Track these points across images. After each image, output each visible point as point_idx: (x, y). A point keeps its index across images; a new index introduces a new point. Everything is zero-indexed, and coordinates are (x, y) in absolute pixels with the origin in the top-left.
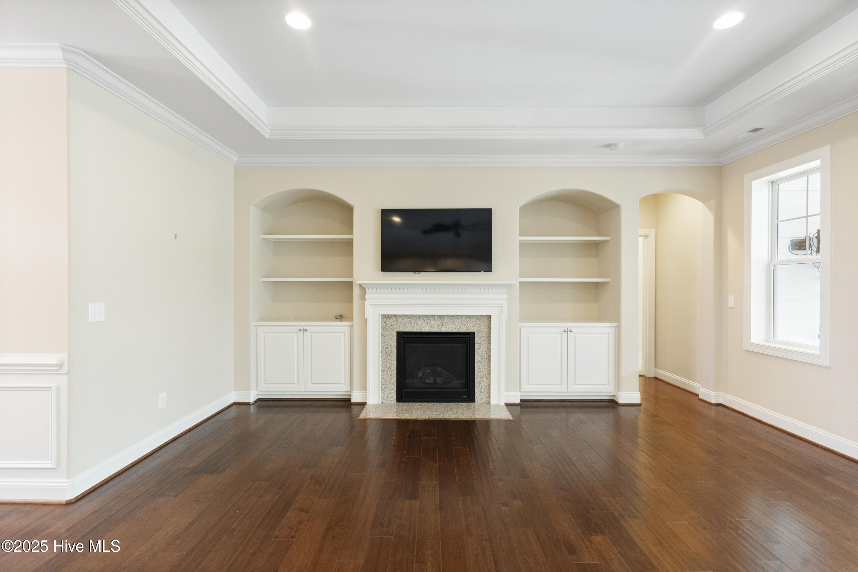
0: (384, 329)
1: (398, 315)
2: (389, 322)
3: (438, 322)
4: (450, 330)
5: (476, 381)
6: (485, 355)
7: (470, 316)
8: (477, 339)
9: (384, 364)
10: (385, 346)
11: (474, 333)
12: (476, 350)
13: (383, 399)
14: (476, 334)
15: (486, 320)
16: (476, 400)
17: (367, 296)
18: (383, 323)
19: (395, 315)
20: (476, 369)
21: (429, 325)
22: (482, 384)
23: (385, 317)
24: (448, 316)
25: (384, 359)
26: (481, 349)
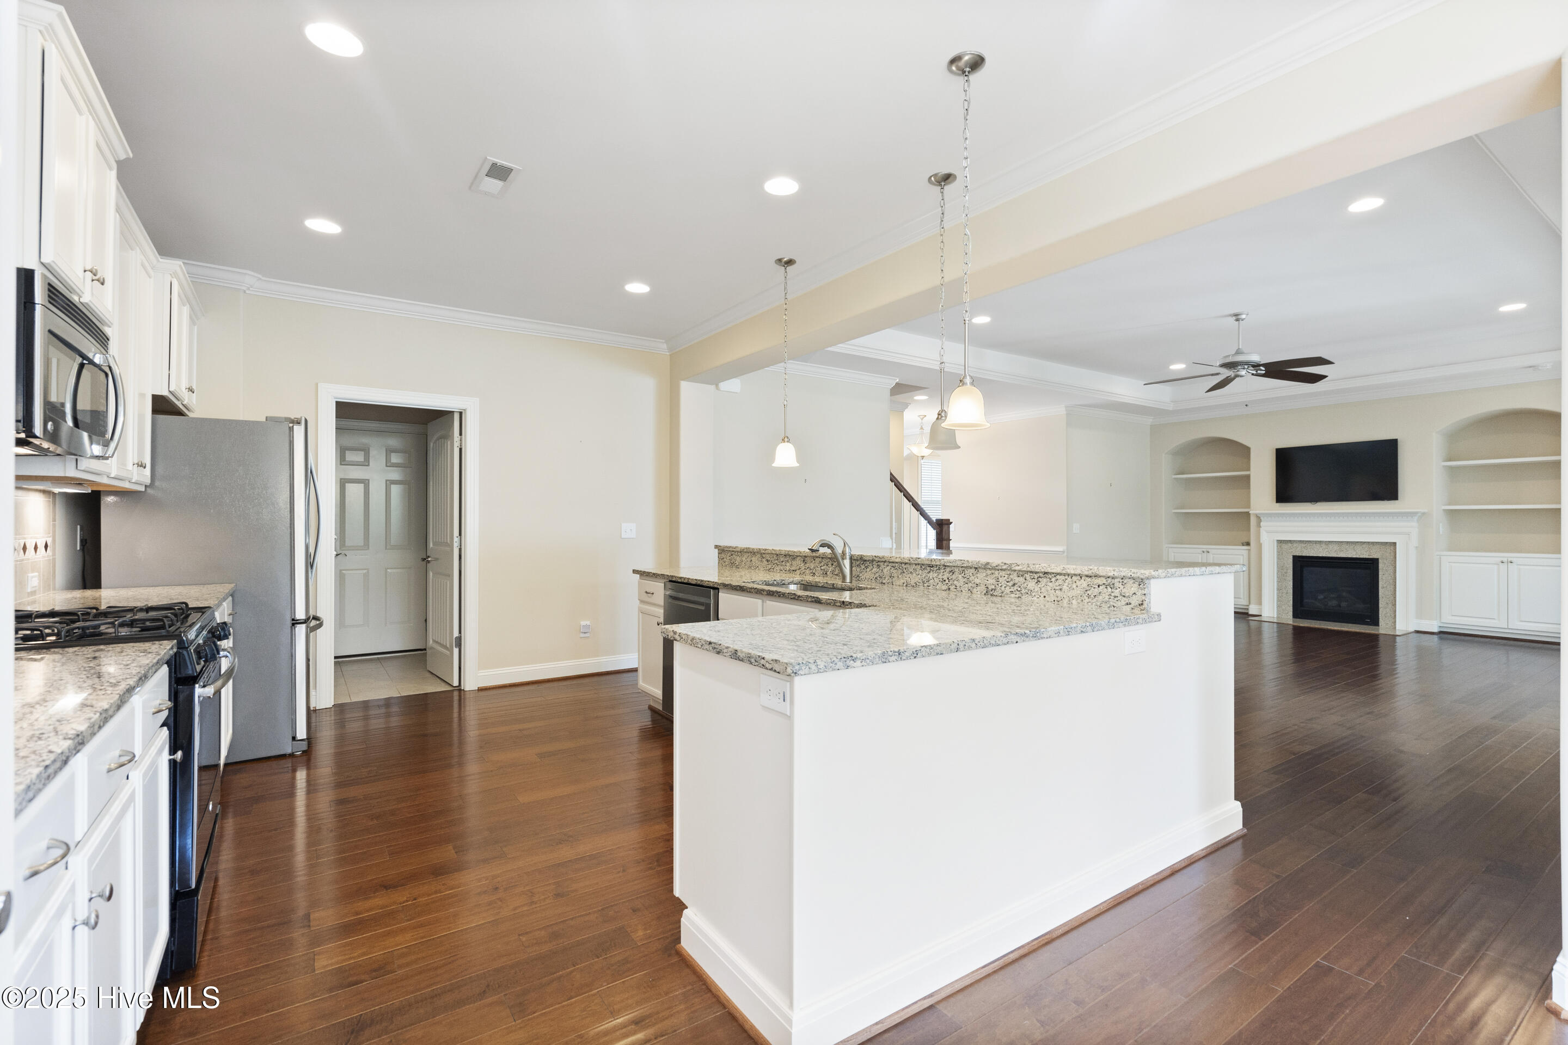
0: (1280, 554)
1: (1294, 541)
2: (1285, 546)
3: (1336, 547)
4: (1350, 556)
5: (1380, 605)
6: (1392, 581)
7: (1373, 543)
8: (1381, 566)
9: (1280, 584)
10: (1281, 568)
11: (1377, 560)
12: (1380, 576)
13: (1278, 613)
14: (1380, 561)
15: (1392, 548)
16: (1380, 624)
17: (1261, 523)
18: (1279, 547)
19: (1290, 541)
20: (1380, 594)
21: (1326, 550)
22: (1388, 610)
23: (1280, 542)
24: (1348, 542)
25: (1281, 579)
26: (1386, 575)
